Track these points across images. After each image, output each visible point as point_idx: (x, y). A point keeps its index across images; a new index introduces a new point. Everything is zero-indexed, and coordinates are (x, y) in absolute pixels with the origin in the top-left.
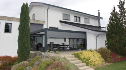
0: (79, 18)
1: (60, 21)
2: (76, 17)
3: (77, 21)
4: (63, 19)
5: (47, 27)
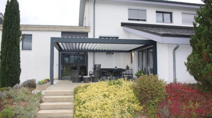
0: (171, 13)
1: (122, 23)
2: (163, 13)
3: (163, 21)
4: (129, 19)
5: (94, 36)
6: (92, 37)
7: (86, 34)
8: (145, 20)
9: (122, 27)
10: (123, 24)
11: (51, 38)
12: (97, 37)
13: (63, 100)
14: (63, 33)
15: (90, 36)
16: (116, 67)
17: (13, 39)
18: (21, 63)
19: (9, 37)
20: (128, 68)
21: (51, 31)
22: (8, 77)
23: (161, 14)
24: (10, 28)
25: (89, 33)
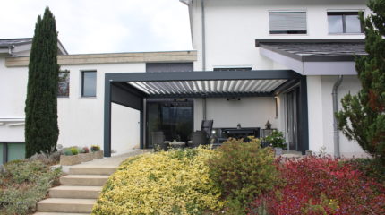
1: (257, 41)
2: (343, 14)
3: (344, 31)
4: (272, 33)
5: (204, 68)
6: (201, 70)
7: (191, 64)
8: (305, 32)
9: (258, 48)
10: (259, 43)
11: (106, 74)
12: (210, 68)
13: (92, 183)
14: (149, 65)
15: (198, 67)
16: (239, 125)
17: (43, 79)
18: (58, 119)
19: (38, 76)
20: (269, 126)
21: (127, 62)
22: (35, 143)
23: (341, 17)
24: (39, 61)
25: (195, 64)
